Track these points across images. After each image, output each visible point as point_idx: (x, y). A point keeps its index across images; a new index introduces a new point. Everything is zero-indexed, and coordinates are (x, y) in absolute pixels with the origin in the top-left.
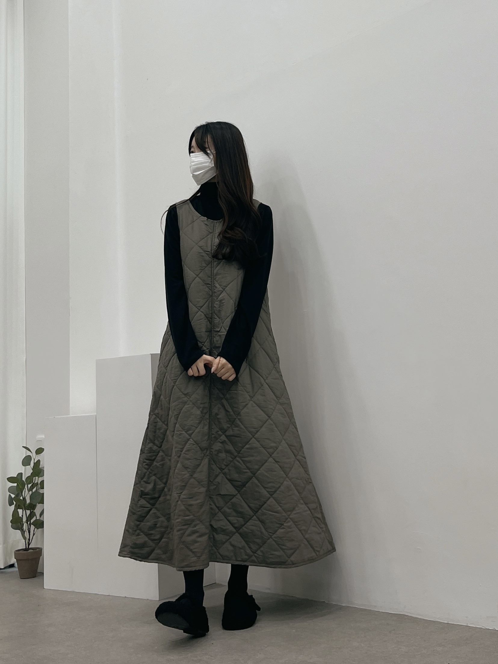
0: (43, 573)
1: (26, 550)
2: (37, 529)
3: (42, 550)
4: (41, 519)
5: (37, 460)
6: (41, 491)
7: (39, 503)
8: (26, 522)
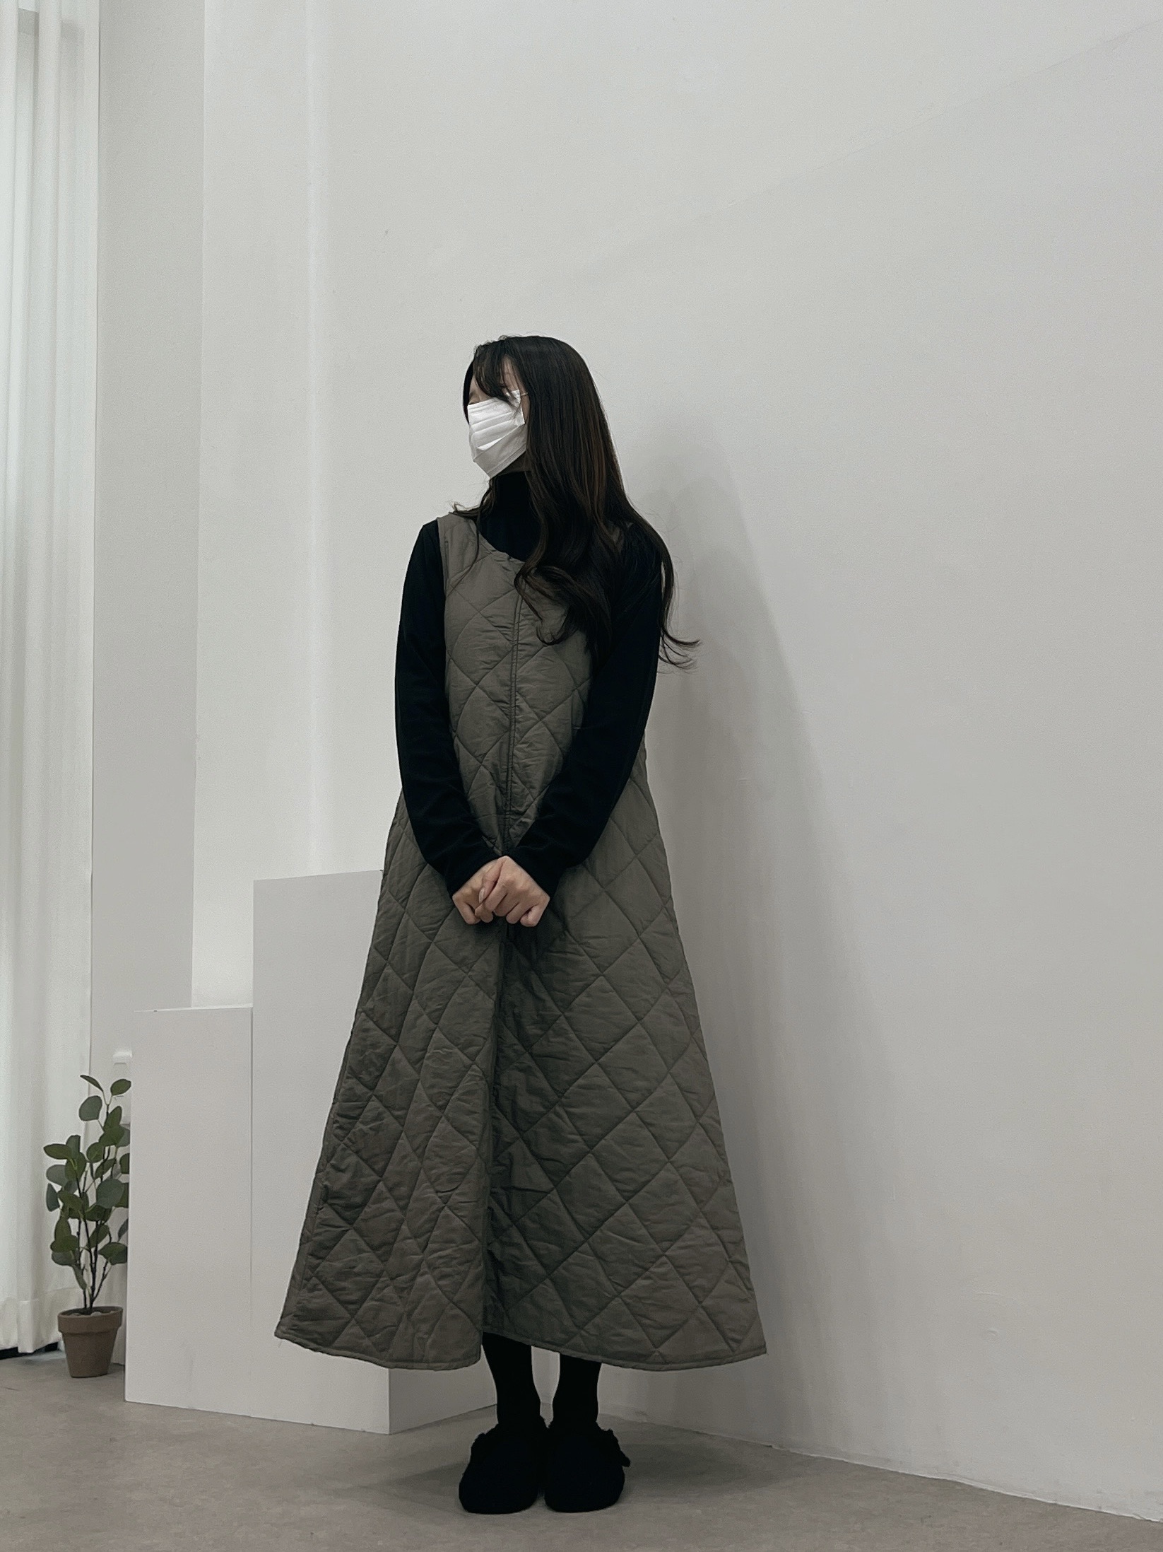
0: (124, 1366)
1: (86, 1311)
2: (113, 1264)
3: (122, 1312)
4: (120, 1242)
5: (114, 1108)
6: (122, 1178)
7: (117, 1206)
8: (87, 1248)
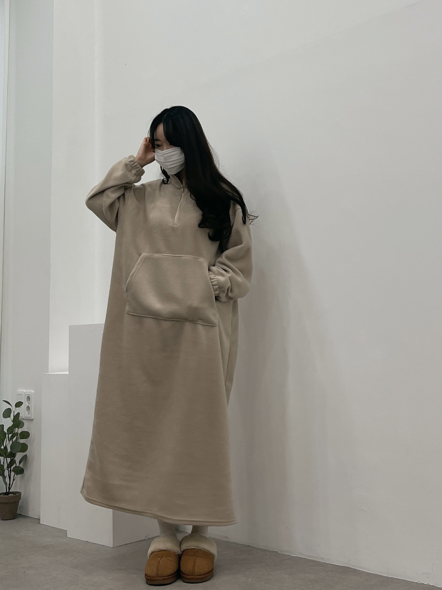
1: (7, 494)
2: (17, 475)
3: (21, 494)
4: (21, 466)
5: (17, 413)
6: (21, 441)
7: (21, 451)
8: (7, 468)
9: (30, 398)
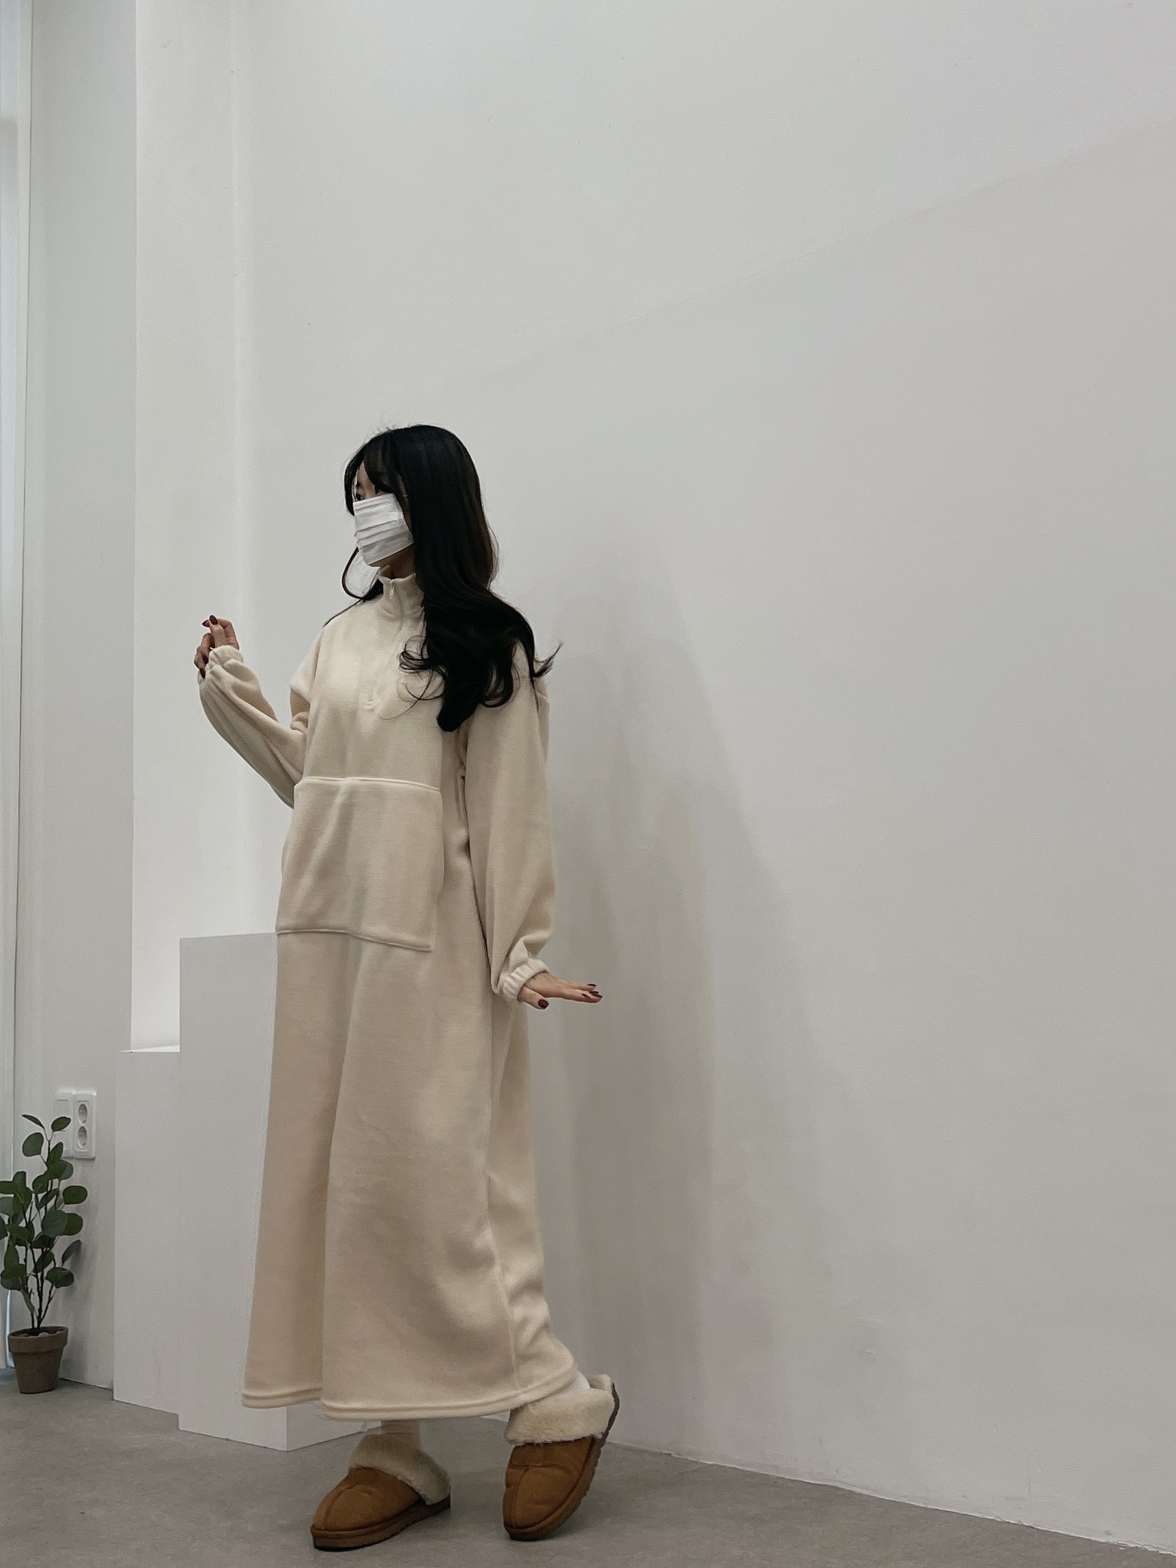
1: (34, 1331)
2: (57, 1287)
4: (63, 1267)
5: (55, 1145)
6: (66, 1208)
7: (61, 1235)
8: (33, 1274)
9: (86, 1109)
